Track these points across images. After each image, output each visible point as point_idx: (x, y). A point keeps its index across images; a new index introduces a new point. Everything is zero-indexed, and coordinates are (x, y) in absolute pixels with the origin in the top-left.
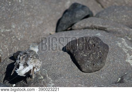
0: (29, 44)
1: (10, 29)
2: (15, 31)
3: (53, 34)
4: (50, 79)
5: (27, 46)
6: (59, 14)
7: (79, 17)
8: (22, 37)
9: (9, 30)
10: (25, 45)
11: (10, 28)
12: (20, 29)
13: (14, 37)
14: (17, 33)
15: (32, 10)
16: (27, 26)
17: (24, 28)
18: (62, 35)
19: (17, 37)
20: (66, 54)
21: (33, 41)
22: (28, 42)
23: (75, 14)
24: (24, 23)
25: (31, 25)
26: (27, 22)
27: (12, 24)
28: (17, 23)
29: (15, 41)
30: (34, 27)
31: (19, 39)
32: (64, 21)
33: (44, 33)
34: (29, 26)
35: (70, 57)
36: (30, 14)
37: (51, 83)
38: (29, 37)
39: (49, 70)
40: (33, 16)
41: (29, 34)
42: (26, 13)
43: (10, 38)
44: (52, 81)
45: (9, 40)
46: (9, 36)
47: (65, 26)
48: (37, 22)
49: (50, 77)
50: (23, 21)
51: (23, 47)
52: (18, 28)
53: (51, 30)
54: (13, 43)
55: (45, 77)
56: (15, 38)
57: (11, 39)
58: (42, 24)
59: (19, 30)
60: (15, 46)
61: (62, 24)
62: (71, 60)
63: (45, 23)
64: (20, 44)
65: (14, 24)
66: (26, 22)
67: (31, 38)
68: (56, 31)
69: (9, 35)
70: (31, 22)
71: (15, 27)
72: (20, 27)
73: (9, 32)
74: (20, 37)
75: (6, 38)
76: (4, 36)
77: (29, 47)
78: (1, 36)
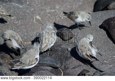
1: (54, 9)
2: (58, 11)
5: (69, 24)
9: (53, 11)
10: (67, 23)
11: (54, 8)
12: (63, 10)
13: (58, 16)
14: (61, 12)
16: (69, 7)
17: (66, 9)
18: (99, 14)
19: (60, 16)
20: (102, 30)
24: (66, 4)
27: (56, 5)
28: (60, 4)
29: (59, 20)
30: (74, 7)
31: (62, 18)
34: (71, 7)
35: (106, 33)
43: (54, 17)
45: (54, 19)
46: (54, 15)
47: (101, 6)
48: (77, 3)
50: (66, 2)
52: (61, 9)
53: (90, 10)
54: (57, 22)
56: (59, 18)
57: (56, 18)
58: (82, 5)
62: (107, 36)
63: (84, 4)
64: (63, 22)
65: (58, 5)
66: (68, 4)
68: (94, 11)
69: (53, 14)
70: (72, 3)
71: (59, 8)
72: (63, 7)
73: (54, 12)
75: (51, 17)
76: (50, 15)
77: (71, 24)
78: (47, 15)
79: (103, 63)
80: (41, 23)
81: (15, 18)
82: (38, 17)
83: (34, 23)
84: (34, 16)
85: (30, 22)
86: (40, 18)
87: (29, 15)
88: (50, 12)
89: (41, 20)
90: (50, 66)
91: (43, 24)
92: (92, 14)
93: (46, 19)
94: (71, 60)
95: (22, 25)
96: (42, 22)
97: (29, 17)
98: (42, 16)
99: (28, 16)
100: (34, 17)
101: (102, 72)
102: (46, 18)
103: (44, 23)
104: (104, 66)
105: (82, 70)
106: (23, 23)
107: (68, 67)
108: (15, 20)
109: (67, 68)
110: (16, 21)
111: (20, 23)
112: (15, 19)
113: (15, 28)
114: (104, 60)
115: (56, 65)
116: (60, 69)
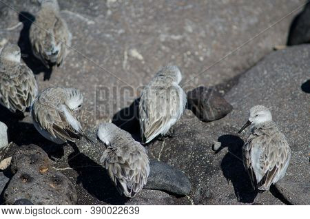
0: (224, 70)
1: (181, 34)
2: (191, 40)
3: (281, 50)
5: (219, 75)
8: (208, 54)
9: (178, 37)
10: (213, 72)
11: (181, 31)
12: (205, 36)
13: (189, 53)
14: (197, 43)
16: (221, 28)
17: (212, 34)
18: (303, 51)
19: (197, 53)
21: (235, 63)
22: (221, 65)
24: (214, 21)
25: (230, 27)
26: (222, 20)
27: (186, 23)
28: (197, 20)
29: (192, 64)
30: (236, 30)
31: (201, 59)
33: (259, 47)
34: (226, 29)
38: (224, 55)
40: (235, 5)
41: (224, 47)
43: (179, 56)
45: (178, 61)
46: (179, 50)
48: (244, 20)
50: (213, 16)
51: (211, 77)
52: (199, 32)
53: (278, 39)
54: (187, 68)
56: (192, 57)
57: (183, 58)
58: (257, 25)
59: (201, 38)
60: (191, 73)
61: (302, 27)
63: (262, 23)
64: (204, 70)
65: (190, 22)
66: (218, 19)
67: (229, 56)
68: (290, 43)
69: (178, 47)
70: (230, 19)
71: (194, 30)
72: (205, 30)
73: (179, 42)
74: (204, 54)
75: (172, 54)
76: (168, 50)
77: (224, 77)
78: (160, 49)
80: (142, 70)
81: (73, 54)
82: (135, 53)
83: (123, 70)
84: (124, 51)
85: (113, 64)
86: (140, 57)
87: (111, 47)
88: (169, 40)
89: (143, 62)
90: (162, 190)
91: (147, 74)
92: (284, 51)
93: (156, 59)
94: (219, 176)
95: (90, 72)
96: (145, 68)
97: (111, 52)
98: (148, 49)
99: (107, 48)
100: (126, 53)
102: (156, 57)
103: (152, 70)
106: (93, 68)
107: (212, 194)
108: (74, 59)
109: (209, 198)
110: (76, 60)
111: (84, 66)
112: (72, 57)
113: (72, 80)
115: (178, 186)
116: (189, 198)
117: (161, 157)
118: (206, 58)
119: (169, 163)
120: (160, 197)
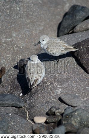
0: (32, 51)
1: (11, 38)
2: (16, 40)
4: (57, 84)
6: (60, 18)
7: (80, 19)
8: (24, 45)
9: (10, 40)
13: (16, 46)
14: (19, 41)
15: (31, 16)
16: (28, 33)
17: (25, 36)
18: (64, 38)
19: (19, 45)
22: (30, 49)
23: (76, 16)
24: (24, 30)
25: (32, 32)
26: (28, 30)
27: (13, 33)
28: (17, 31)
29: (17, 50)
30: (35, 33)
31: (21, 47)
32: (65, 24)
34: (30, 33)
35: (75, 60)
36: (29, 21)
37: (59, 88)
38: (31, 44)
39: (55, 76)
40: (33, 22)
41: (31, 41)
42: (25, 20)
43: (11, 47)
44: (59, 86)
45: (11, 50)
46: (11, 45)
47: (66, 29)
48: (37, 28)
49: (56, 82)
50: (24, 28)
51: (26, 55)
52: (19, 36)
53: (53, 35)
54: (15, 52)
55: (51, 83)
57: (13, 48)
58: (43, 30)
59: (20, 38)
60: (18, 54)
61: (63, 28)
62: (76, 63)
63: (45, 29)
64: (23, 52)
65: (14, 32)
66: (26, 30)
67: (33, 45)
68: (58, 36)
70: (31, 29)
71: (16, 36)
72: (21, 35)
73: (11, 42)
74: (22, 45)
75: (8, 47)
76: (6, 46)
78: (3, 46)
79: (74, 97)
88: (6, 41)
90: (12, 106)
94: (36, 97)
101: (74, 107)
102: (2, 49)
104: (76, 100)
105: (50, 107)
107: (34, 105)
109: (33, 107)
114: (76, 93)
115: (19, 104)
116: (24, 108)
117: (10, 92)
118: (23, 47)
119: (13, 94)
120: (11, 109)
